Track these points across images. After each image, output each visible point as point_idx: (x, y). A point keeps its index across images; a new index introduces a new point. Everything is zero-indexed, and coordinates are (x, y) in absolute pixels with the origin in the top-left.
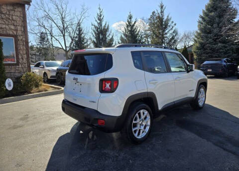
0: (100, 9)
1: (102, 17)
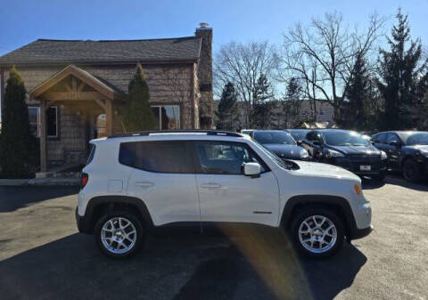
0: (400, 16)
1: (405, 31)
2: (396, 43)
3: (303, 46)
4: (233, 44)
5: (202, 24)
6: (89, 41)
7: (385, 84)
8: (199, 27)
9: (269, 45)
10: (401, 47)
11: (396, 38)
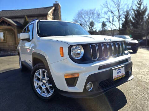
1: (142, 1)
2: (139, 6)
3: (108, 9)
4: (83, 10)
5: (56, 2)
6: (18, 10)
7: (134, 21)
8: (55, 3)
9: (96, 10)
10: (140, 8)
11: (138, 4)
